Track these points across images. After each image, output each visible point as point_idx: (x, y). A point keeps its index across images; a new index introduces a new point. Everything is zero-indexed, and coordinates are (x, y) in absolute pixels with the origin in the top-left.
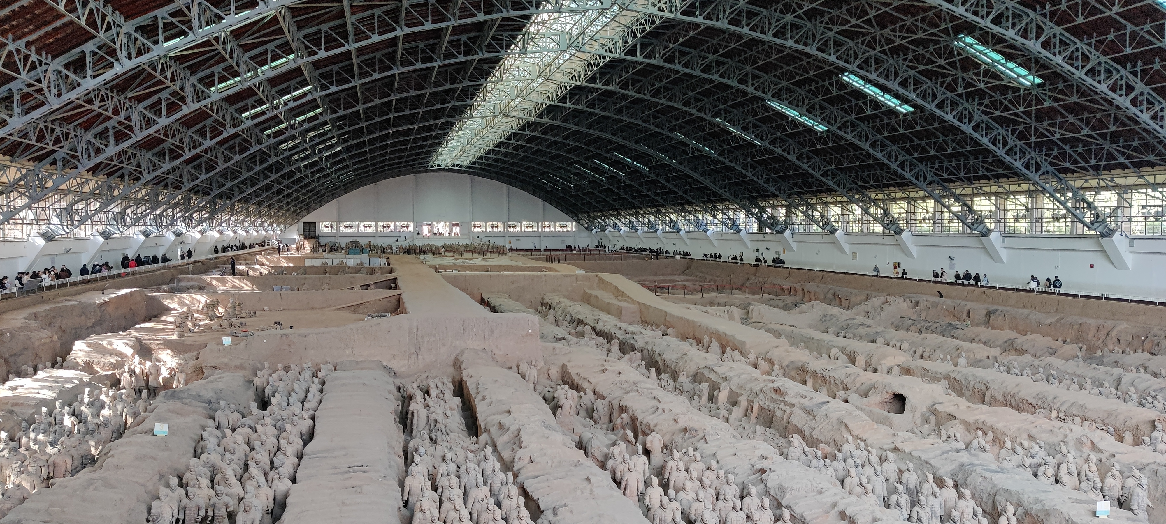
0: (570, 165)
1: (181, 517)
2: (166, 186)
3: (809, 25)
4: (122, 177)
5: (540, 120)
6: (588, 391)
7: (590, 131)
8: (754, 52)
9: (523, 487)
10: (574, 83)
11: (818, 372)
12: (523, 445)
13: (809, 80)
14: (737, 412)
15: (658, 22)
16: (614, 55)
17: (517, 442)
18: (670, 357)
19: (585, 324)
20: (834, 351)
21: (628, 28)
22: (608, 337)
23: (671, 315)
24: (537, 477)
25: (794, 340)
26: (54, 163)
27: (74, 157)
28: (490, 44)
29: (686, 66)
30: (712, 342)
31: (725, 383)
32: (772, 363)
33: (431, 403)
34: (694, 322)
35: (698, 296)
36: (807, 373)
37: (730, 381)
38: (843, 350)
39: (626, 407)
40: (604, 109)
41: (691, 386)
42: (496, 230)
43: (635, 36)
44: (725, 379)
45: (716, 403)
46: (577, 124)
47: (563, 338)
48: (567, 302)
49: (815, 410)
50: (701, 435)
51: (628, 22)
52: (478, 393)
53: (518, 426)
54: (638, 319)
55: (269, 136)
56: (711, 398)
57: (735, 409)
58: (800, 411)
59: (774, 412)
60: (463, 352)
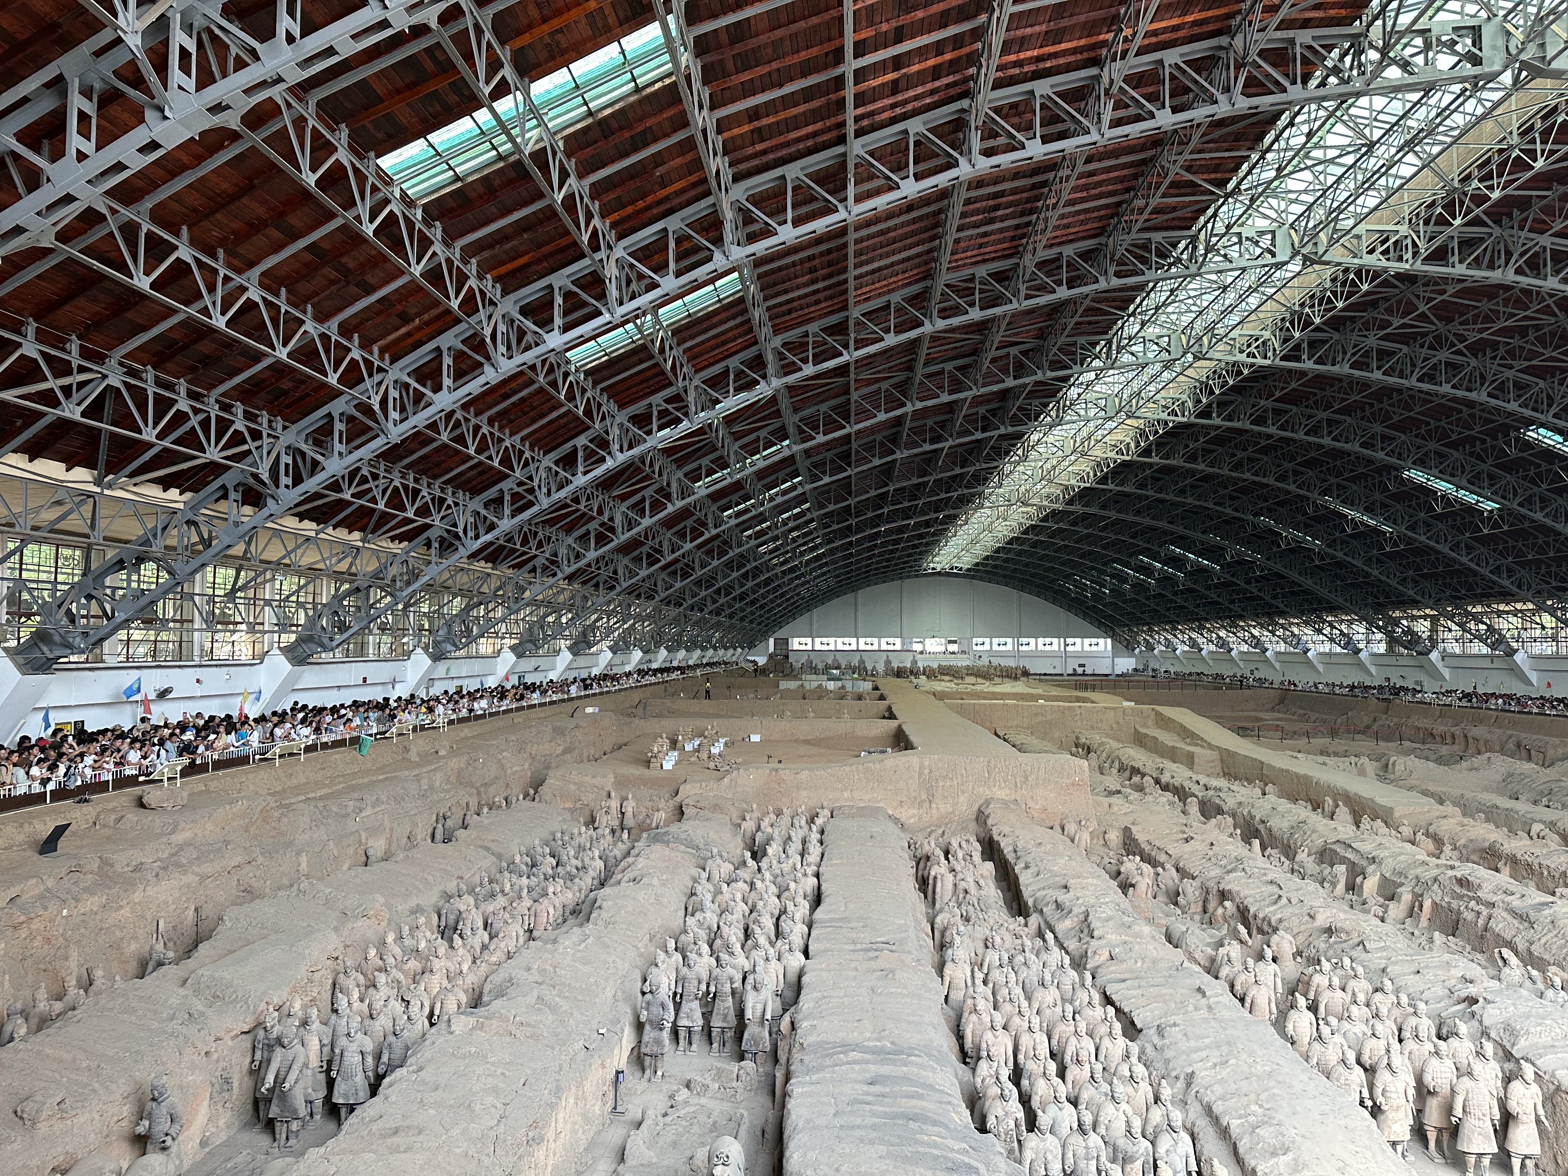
0: (1105, 564)
1: (679, 990)
2: (638, 596)
3: (1474, 362)
4: (597, 585)
5: (1071, 508)
6: (1168, 866)
7: (1138, 519)
8: (1385, 405)
9: (1105, 993)
10: (1120, 458)
11: (1519, 856)
12: (1096, 934)
13: (1471, 440)
14: (1396, 910)
15: (1246, 372)
16: (1180, 419)
17: (1086, 929)
18: (1278, 825)
19: (1143, 775)
20: (1536, 828)
21: (1201, 383)
22: (1182, 793)
23: (1269, 765)
24: (1124, 981)
25: (1468, 810)
26: (533, 570)
27: (553, 562)
28: (1015, 415)
29: (1282, 428)
30: (1337, 806)
31: (1373, 867)
32: (1438, 842)
33: (958, 868)
34: (1306, 777)
35: (1302, 742)
36: (1500, 858)
37: (1380, 863)
38: (1551, 825)
39: (1230, 892)
40: (1160, 491)
41: (1318, 869)
42: (1003, 648)
43: (1212, 392)
44: (1373, 860)
45: (1360, 894)
46: (1119, 512)
47: (1119, 792)
48: (1115, 744)
49: (1532, 914)
50: (1356, 941)
51: (1202, 375)
52: (1018, 858)
53: (1083, 909)
54: (1219, 769)
55: (750, 537)
56: (1351, 887)
57: (1392, 905)
58: (1505, 914)
59: (1459, 913)
60: (988, 803)
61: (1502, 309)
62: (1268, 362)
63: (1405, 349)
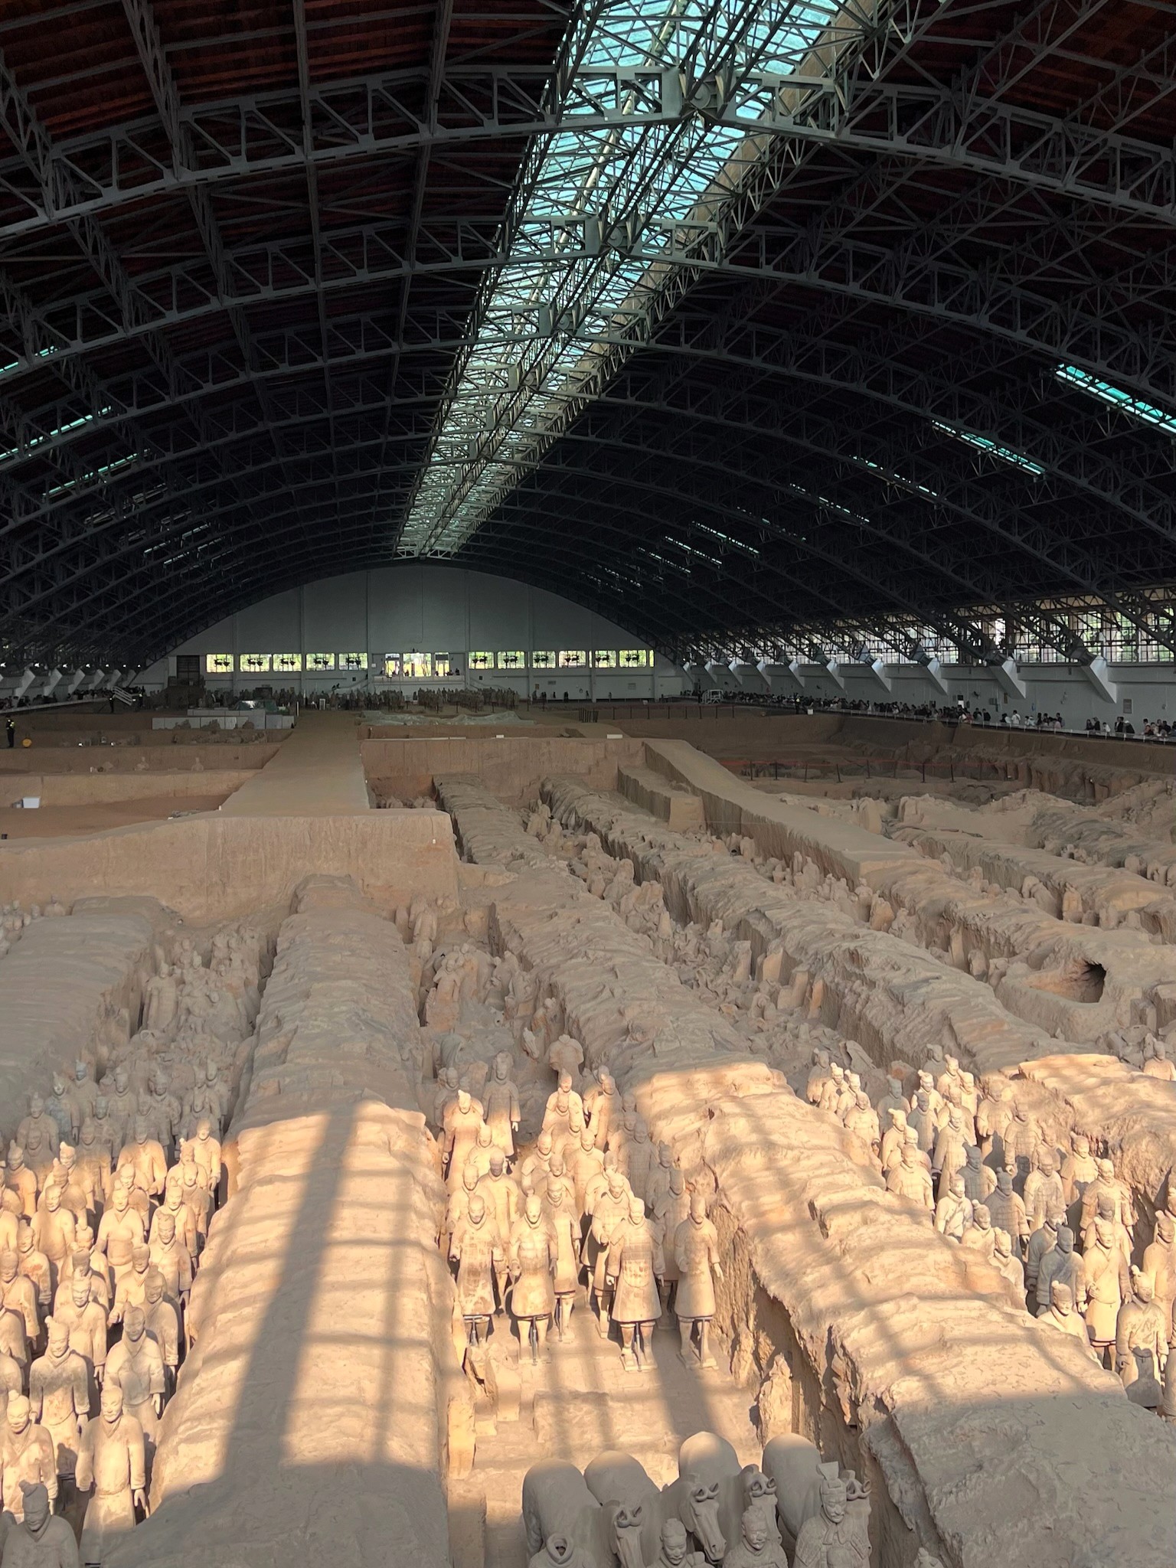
6: (508, 955)
7: (644, 485)
11: (970, 921)
13: (1000, 380)
14: (788, 997)
18: (709, 890)
19: (593, 830)
20: (1033, 882)
21: (658, 294)
22: (621, 853)
23: (747, 813)
30: (806, 863)
31: (778, 940)
32: (896, 902)
33: (190, 978)
37: (786, 936)
39: (559, 985)
41: (725, 946)
42: (513, 666)
44: (779, 933)
45: (758, 978)
46: (617, 473)
48: (578, 791)
49: (908, 993)
50: (650, 1044)
54: (701, 821)
57: (784, 991)
58: (882, 996)
59: (844, 996)
60: (306, 881)
61: (980, 201)
62: (715, 265)
63: (889, 254)
